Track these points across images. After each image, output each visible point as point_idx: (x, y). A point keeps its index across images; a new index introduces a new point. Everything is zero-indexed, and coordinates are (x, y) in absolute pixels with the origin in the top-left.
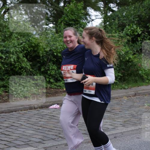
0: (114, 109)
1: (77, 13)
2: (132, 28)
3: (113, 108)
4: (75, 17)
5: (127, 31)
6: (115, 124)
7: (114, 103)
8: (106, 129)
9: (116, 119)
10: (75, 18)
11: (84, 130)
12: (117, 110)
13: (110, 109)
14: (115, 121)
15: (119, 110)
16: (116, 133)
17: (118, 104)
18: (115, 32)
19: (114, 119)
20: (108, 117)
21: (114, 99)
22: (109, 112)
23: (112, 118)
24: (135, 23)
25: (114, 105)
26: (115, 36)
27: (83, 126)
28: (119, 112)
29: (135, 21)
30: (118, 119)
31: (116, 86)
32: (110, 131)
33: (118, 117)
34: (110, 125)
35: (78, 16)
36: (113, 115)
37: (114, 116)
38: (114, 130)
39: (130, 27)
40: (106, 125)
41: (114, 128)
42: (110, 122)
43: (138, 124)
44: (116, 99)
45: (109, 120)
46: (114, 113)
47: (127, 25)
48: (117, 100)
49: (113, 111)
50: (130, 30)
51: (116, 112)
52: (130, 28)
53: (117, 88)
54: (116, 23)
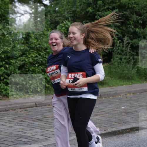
0: (46, 117)
1: (3, 7)
2: (66, 26)
3: (44, 115)
4: (2, 11)
5: (61, 28)
6: (47, 134)
7: (46, 111)
8: (36, 139)
9: (48, 128)
10: (1, 13)
11: (12, 141)
12: (49, 118)
13: (42, 117)
14: (47, 130)
15: (52, 118)
16: (48, 145)
17: (50, 111)
18: (47, 30)
19: (46, 128)
20: (39, 126)
21: (46, 106)
22: (39, 120)
23: (43, 127)
24: (70, 20)
25: (46, 112)
26: (47, 34)
27: (10, 136)
28: (52, 120)
29: (70, 18)
30: (50, 128)
31: (48, 91)
32: (41, 142)
33: (50, 126)
34: (41, 135)
35: (4, 11)
36: (45, 123)
37: (45, 125)
38: (46, 141)
39: (64, 24)
40: (36, 135)
41: (46, 139)
42: (41, 132)
43: (72, 133)
44: (48, 105)
45: (40, 129)
46: (45, 121)
47: (61, 22)
48: (49, 107)
49: (44, 119)
50: (64, 28)
51: (48, 121)
52: (63, 26)
53: (49, 93)
54: (48, 20)
